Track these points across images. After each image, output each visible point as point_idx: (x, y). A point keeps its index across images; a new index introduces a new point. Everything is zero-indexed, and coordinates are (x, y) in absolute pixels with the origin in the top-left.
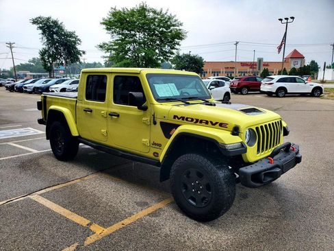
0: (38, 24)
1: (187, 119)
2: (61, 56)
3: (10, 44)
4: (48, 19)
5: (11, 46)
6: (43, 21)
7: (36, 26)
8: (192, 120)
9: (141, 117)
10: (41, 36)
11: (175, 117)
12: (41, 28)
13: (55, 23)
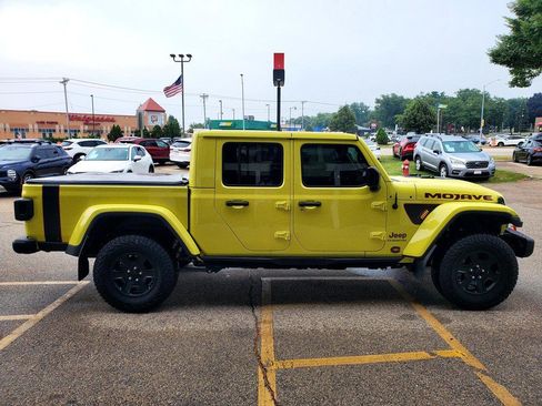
1: (444, 196)
8: (452, 196)
9: (369, 201)
11: (427, 195)
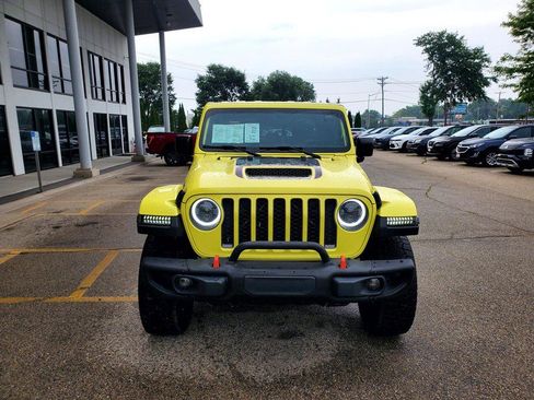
0: (426, 44)
2: (454, 90)
3: (383, 79)
4: (442, 34)
5: (382, 81)
6: (432, 39)
7: (422, 48)
10: (426, 62)
12: (427, 50)
13: (452, 39)
